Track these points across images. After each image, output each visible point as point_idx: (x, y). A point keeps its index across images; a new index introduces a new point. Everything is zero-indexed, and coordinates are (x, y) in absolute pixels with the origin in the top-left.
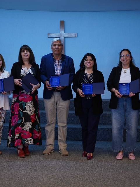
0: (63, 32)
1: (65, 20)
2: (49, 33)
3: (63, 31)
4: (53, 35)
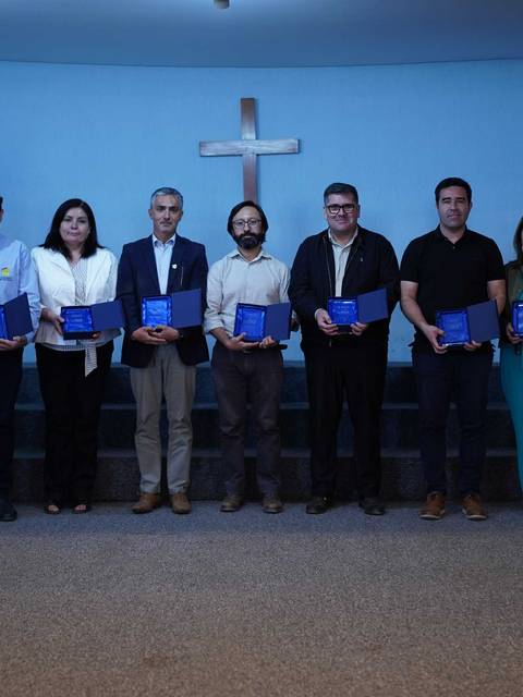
0: (250, 136)
1: (256, 97)
2: (205, 143)
3: (251, 132)
4: (218, 148)
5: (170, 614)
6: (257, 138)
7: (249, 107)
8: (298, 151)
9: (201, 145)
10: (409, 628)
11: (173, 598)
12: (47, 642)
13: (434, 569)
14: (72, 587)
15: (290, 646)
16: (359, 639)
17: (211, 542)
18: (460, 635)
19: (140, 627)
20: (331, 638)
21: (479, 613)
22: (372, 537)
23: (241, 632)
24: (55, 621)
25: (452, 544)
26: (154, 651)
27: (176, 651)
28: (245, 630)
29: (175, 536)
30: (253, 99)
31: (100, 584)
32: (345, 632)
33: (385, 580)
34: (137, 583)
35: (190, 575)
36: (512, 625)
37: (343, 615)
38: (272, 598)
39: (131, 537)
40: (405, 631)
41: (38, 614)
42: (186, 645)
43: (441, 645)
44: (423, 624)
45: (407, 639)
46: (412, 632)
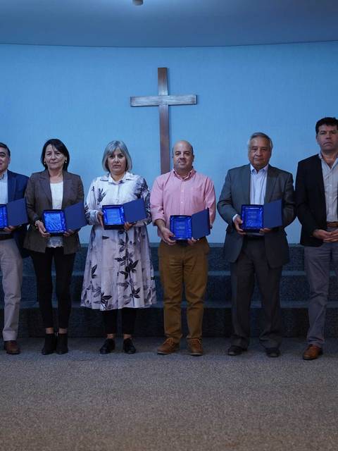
0: (164, 93)
1: (168, 67)
2: (134, 97)
3: (164, 90)
4: (143, 101)
5: (96, 418)
6: (169, 94)
7: (163, 73)
8: (196, 102)
9: (132, 99)
10: (260, 430)
11: (100, 407)
12: (9, 439)
13: (281, 387)
14: (32, 399)
15: (176, 443)
16: (226, 438)
17: (131, 366)
18: (295, 435)
19: (75, 427)
20: (205, 437)
21: (310, 418)
22: (241, 363)
23: (143, 432)
24: (17, 424)
25: (296, 368)
26: (82, 447)
27: (97, 446)
28: (146, 430)
29: (108, 362)
30: (166, 68)
31: (52, 397)
32: (216, 433)
33: (247, 394)
34: (77, 396)
35: (114, 390)
36: (332, 427)
37: (216, 420)
38: (168, 408)
39: (77, 363)
40: (258, 432)
41: (5, 419)
42: (104, 441)
43: (282, 442)
44: (270, 426)
45: (258, 438)
46: (263, 432)
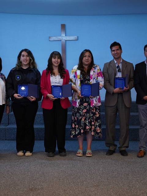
0: (64, 35)
4: (54, 38)
5: (38, 175)
6: (66, 36)
7: (63, 27)
8: (77, 39)
11: (39, 170)
14: (9, 166)
15: (73, 185)
16: (93, 183)
18: (123, 182)
19: (29, 179)
20: (85, 182)
21: (128, 174)
24: (4, 177)
26: (33, 186)
27: (39, 186)
28: (60, 180)
31: (18, 166)
32: (89, 181)
33: (101, 165)
34: (29, 165)
36: (138, 179)
37: (89, 175)
38: (68, 170)
40: (107, 180)
42: (42, 184)
43: (117, 185)
44: (112, 178)
45: (107, 183)
